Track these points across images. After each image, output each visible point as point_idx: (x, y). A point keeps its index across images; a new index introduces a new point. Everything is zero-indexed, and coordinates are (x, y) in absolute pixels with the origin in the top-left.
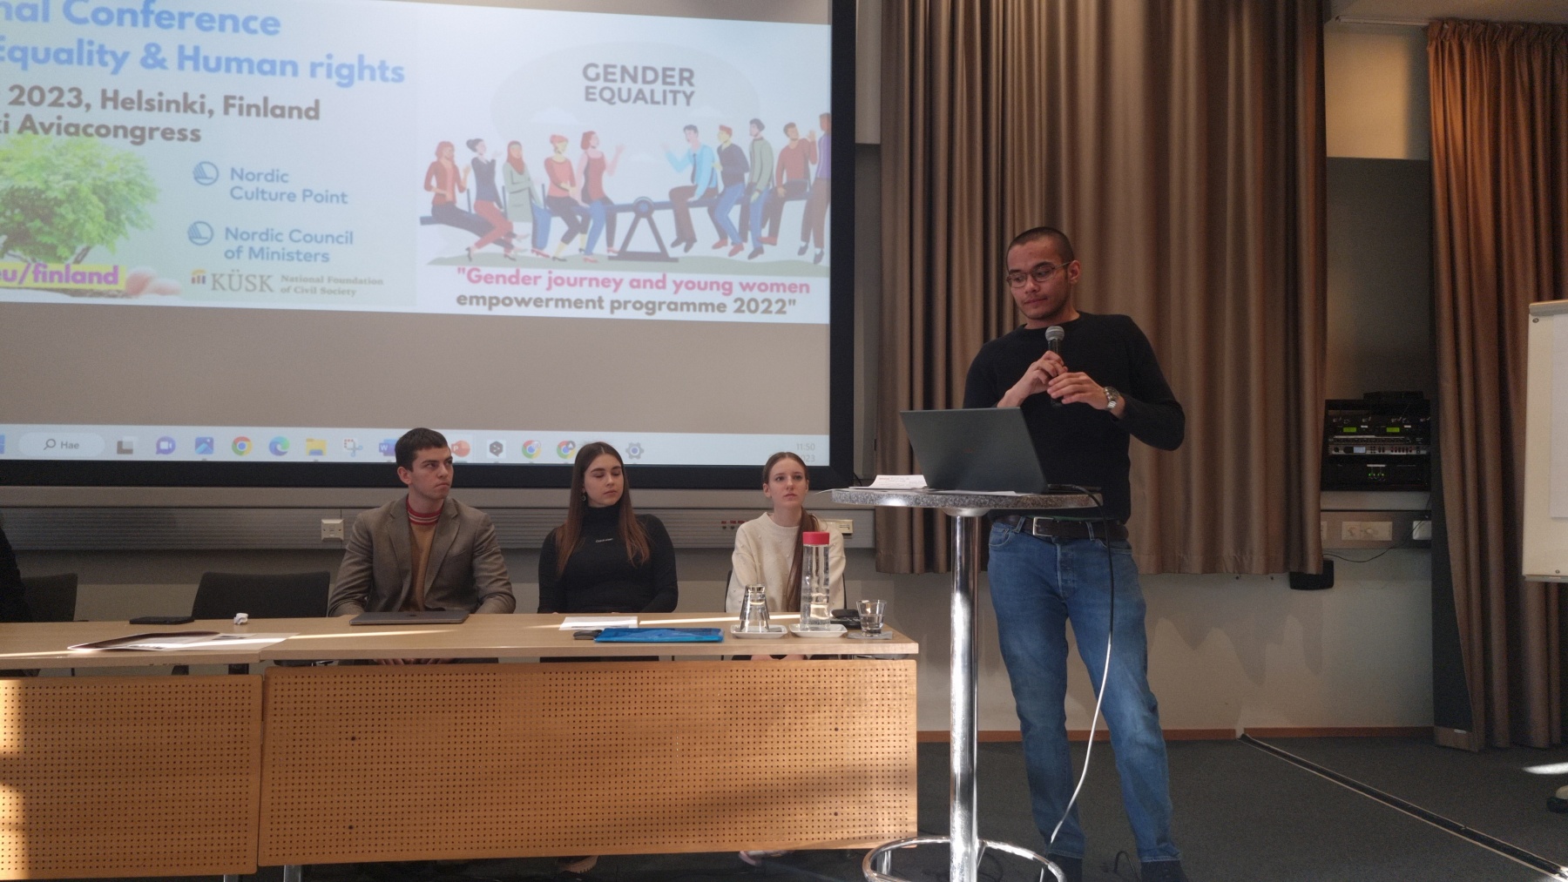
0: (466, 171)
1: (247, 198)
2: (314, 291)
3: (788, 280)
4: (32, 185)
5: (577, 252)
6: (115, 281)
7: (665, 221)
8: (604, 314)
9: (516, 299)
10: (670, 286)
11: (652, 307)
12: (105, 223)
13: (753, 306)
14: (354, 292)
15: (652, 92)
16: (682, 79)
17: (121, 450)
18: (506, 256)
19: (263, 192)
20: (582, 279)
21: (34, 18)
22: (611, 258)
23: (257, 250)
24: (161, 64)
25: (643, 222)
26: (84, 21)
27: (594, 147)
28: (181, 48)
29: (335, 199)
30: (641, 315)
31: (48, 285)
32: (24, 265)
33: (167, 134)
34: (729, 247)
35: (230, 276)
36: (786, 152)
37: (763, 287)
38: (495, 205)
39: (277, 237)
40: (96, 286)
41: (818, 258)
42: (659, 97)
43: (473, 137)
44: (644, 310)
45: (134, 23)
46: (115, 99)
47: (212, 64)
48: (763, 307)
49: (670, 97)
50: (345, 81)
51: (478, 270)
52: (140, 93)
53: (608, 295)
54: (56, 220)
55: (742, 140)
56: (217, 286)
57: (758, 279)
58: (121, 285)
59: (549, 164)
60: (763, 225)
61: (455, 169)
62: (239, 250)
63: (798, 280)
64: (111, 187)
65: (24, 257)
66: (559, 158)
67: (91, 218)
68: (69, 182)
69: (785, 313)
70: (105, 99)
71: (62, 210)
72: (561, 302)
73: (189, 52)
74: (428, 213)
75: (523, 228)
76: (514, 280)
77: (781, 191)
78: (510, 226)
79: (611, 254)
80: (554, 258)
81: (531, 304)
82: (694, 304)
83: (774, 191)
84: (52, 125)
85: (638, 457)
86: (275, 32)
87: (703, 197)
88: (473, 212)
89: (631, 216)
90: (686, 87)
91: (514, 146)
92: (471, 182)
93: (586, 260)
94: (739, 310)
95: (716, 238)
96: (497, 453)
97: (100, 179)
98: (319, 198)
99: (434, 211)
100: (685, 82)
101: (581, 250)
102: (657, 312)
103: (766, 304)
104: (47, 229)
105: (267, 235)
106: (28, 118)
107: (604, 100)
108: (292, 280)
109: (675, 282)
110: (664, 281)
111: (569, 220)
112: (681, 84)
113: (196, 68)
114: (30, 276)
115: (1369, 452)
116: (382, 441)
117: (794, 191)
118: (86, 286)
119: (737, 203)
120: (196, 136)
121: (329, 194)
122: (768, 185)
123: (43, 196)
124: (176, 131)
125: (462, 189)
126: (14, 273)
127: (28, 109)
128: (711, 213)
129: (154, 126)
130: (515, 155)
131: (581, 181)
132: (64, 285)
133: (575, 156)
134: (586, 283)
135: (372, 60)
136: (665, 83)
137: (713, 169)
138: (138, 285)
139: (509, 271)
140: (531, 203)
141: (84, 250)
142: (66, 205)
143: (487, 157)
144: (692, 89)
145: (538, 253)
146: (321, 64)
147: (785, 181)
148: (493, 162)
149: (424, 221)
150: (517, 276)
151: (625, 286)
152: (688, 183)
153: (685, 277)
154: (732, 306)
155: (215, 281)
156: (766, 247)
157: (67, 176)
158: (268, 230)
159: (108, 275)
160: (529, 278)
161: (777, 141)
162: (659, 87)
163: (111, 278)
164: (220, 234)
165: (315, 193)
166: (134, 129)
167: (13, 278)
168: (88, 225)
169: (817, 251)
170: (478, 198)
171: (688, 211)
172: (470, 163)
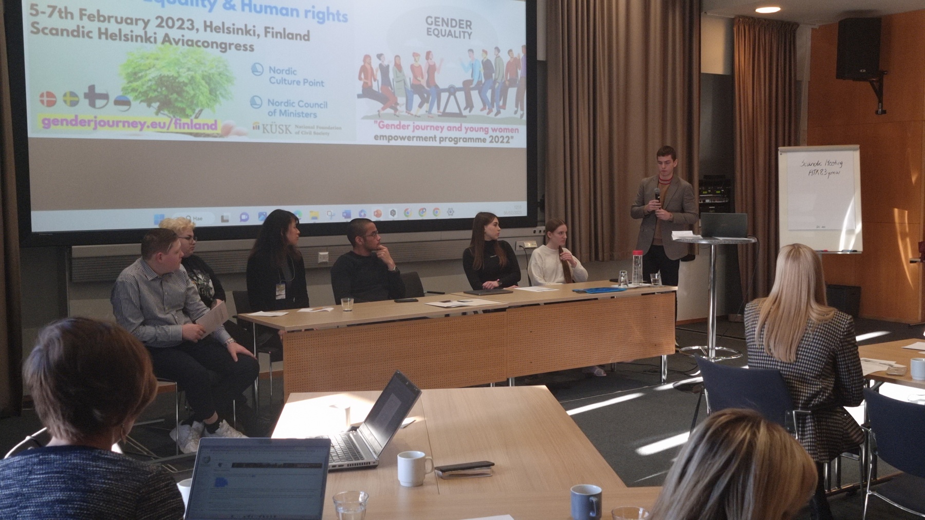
0: (377, 71)
1: (278, 83)
2: (310, 133)
3: (510, 127)
4: (171, 74)
5: (425, 112)
6: (216, 128)
7: (461, 96)
8: (436, 144)
9: (400, 136)
10: (464, 130)
11: (456, 140)
12: (209, 96)
13: (497, 139)
14: (328, 134)
15: (455, 31)
16: (467, 25)
17: (223, 221)
18: (395, 115)
19: (285, 80)
20: (427, 126)
22: (439, 116)
23: (283, 111)
24: (233, 7)
25: (452, 97)
27: (431, 59)
29: (318, 84)
30: (452, 144)
31: (182, 131)
32: (169, 119)
33: (238, 47)
34: (487, 111)
35: (271, 125)
36: (509, 63)
37: (501, 130)
38: (390, 88)
39: (292, 104)
40: (207, 131)
41: (522, 116)
42: (457, 35)
43: (379, 53)
44: (453, 142)
46: (211, 26)
47: (258, 9)
48: (501, 140)
49: (462, 34)
50: (321, 21)
51: (383, 122)
52: (223, 23)
53: (438, 134)
54: (185, 94)
55: (491, 57)
56: (265, 131)
57: (499, 126)
58: (219, 131)
59: (412, 67)
60: (500, 100)
61: (372, 69)
62: (275, 112)
63: (514, 127)
64: (211, 76)
65: (169, 115)
66: (416, 65)
67: (202, 93)
68: (190, 73)
69: (509, 143)
70: (206, 26)
71: (187, 89)
72: (419, 138)
73: (247, 2)
74: (360, 92)
75: (402, 100)
76: (398, 127)
77: (507, 83)
78: (396, 99)
79: (439, 114)
80: (415, 116)
81: (406, 139)
82: (473, 139)
83: (505, 81)
84: (179, 40)
85: (452, 215)
87: (476, 85)
88: (380, 92)
89: (447, 94)
90: (468, 30)
91: (397, 58)
92: (379, 76)
93: (429, 116)
94: (491, 142)
95: (481, 106)
96: (393, 216)
97: (206, 71)
98: (311, 84)
99: (363, 91)
100: (468, 27)
101: (426, 111)
102: (459, 143)
103: (502, 138)
104: (180, 99)
105: (288, 103)
106: (167, 35)
107: (435, 35)
108: (300, 127)
109: (465, 128)
110: (461, 127)
111: (422, 97)
112: (467, 28)
113: (250, 11)
114: (173, 125)
115: (710, 202)
116: (344, 211)
117: (512, 83)
118: (202, 131)
119: (490, 89)
120: (252, 50)
121: (316, 81)
122: (502, 80)
123: (177, 81)
124: (242, 45)
125: (375, 80)
126: (164, 124)
127: (166, 30)
128: (480, 93)
129: (231, 42)
130: (398, 62)
131: (426, 76)
132: (190, 131)
133: (423, 63)
134: (429, 128)
135: (333, 10)
136: (460, 27)
137: (480, 72)
138: (227, 131)
139: (396, 123)
140: (405, 88)
141: (199, 111)
142: (189, 85)
143: (385, 63)
144: (471, 31)
145: (409, 113)
146: (310, 11)
147: (508, 78)
148: (388, 66)
149: (359, 96)
150: (400, 125)
151: (445, 129)
152: (469, 78)
153: (470, 125)
154: (489, 140)
155: (264, 128)
156: (502, 111)
157: (189, 69)
158: (288, 101)
159: (212, 125)
160: (405, 126)
161: (506, 58)
162: (457, 29)
163: (213, 127)
164: (265, 102)
165: (309, 81)
166: (221, 43)
167: (164, 127)
168: (200, 97)
169: (522, 112)
170: (382, 85)
171: (470, 93)
172: (378, 66)
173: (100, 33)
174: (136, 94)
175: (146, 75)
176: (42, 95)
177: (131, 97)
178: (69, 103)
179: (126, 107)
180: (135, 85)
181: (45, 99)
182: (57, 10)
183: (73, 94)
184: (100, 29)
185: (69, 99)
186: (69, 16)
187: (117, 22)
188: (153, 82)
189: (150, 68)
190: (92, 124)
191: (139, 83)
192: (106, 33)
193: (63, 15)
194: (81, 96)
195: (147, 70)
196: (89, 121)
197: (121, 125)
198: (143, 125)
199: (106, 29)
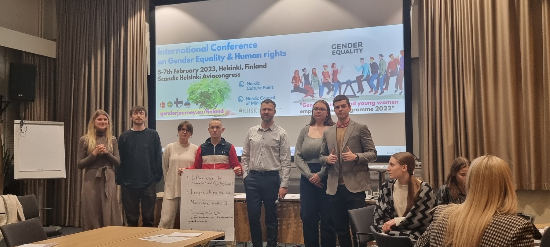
0: (302, 77)
1: (251, 89)
3: (392, 100)
4: (205, 91)
6: (223, 112)
10: (357, 104)
12: (221, 98)
13: (381, 108)
15: (351, 50)
16: (359, 45)
18: (312, 99)
19: (254, 87)
21: (205, 51)
23: (253, 102)
24: (231, 58)
25: (349, 87)
26: (215, 50)
27: (335, 67)
28: (236, 54)
29: (270, 88)
31: (209, 114)
32: (205, 110)
33: (233, 75)
34: (374, 92)
35: (247, 109)
36: (390, 63)
37: (384, 103)
38: (309, 85)
39: (257, 99)
40: (219, 114)
41: (401, 93)
45: (226, 49)
46: (222, 68)
47: (242, 57)
48: (384, 109)
49: (356, 51)
50: (272, 57)
51: (305, 104)
52: (227, 66)
54: (211, 99)
57: (383, 101)
58: (224, 113)
59: (323, 73)
60: (384, 85)
61: (299, 77)
62: (249, 103)
63: (395, 100)
64: (222, 90)
65: (204, 108)
66: (326, 71)
67: (218, 97)
68: (213, 89)
69: (391, 110)
70: (220, 68)
71: (212, 96)
73: (237, 55)
75: (316, 91)
77: (389, 74)
78: (313, 90)
80: (325, 99)
82: (364, 109)
83: (387, 74)
84: (209, 76)
86: (256, 47)
87: (366, 78)
88: (304, 88)
89: (346, 85)
90: (360, 48)
91: (314, 69)
92: (303, 80)
94: (377, 110)
95: (370, 90)
97: (219, 88)
99: (294, 89)
101: (332, 96)
103: (385, 108)
104: (209, 101)
106: (205, 74)
107: (337, 54)
110: (355, 103)
111: (329, 88)
113: (239, 58)
114: (206, 112)
117: (393, 74)
118: (217, 114)
119: (376, 79)
120: (239, 76)
122: (385, 73)
123: (208, 93)
124: (235, 74)
125: (301, 82)
126: (203, 111)
127: (204, 72)
128: (368, 82)
129: (230, 74)
130: (314, 72)
131: (332, 77)
132: (213, 114)
133: (330, 70)
135: (278, 51)
136: (354, 47)
137: (368, 70)
138: (228, 113)
140: (318, 84)
141: (216, 105)
143: (307, 73)
144: (362, 48)
145: (321, 98)
146: (267, 54)
147: (390, 71)
148: (309, 74)
149: (292, 91)
152: (362, 75)
153: (361, 101)
154: (375, 109)
155: (244, 111)
156: (384, 91)
158: (255, 97)
159: (221, 111)
161: (387, 60)
163: (222, 112)
164: (245, 99)
165: (266, 87)
166: (226, 75)
167: (202, 113)
168: (217, 99)
169: (401, 91)
170: (305, 84)
171: (361, 83)
172: (303, 75)
173: (181, 77)
174: (192, 100)
175: (196, 92)
176: (161, 104)
177: (190, 102)
178: (169, 106)
179: (189, 106)
180: (192, 97)
181: (162, 105)
182: (167, 71)
183: (171, 103)
184: (180, 76)
185: (169, 104)
186: (170, 72)
187: (186, 72)
188: (199, 95)
189: (198, 89)
190: (177, 114)
191: (193, 96)
192: (183, 77)
193: (169, 72)
194: (173, 103)
195: (196, 90)
196: (176, 113)
197: (186, 113)
198: (194, 113)
199: (183, 76)
